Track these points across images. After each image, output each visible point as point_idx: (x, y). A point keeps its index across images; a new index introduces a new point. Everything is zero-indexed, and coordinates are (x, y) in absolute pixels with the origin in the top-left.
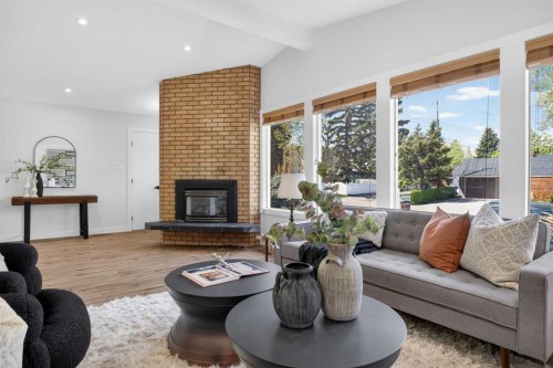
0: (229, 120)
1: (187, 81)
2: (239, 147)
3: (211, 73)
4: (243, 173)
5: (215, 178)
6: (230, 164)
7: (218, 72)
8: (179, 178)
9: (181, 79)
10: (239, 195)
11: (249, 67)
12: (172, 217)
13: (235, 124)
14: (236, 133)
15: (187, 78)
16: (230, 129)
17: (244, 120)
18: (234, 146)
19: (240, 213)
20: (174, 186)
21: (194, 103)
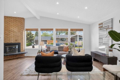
0: (18, 29)
2: (21, 35)
4: (22, 41)
5: (15, 42)
6: (18, 39)
10: (21, 46)
11: (23, 18)
13: (20, 30)
14: (20, 32)
16: (18, 31)
17: (22, 29)
18: (19, 35)
19: (21, 50)
21: (8, 24)
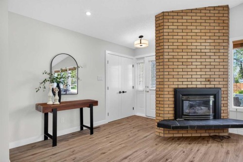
0: (214, 44)
1: (182, 14)
2: (221, 64)
3: (201, 10)
4: (224, 83)
5: (204, 86)
6: (214, 76)
7: (205, 9)
8: (176, 86)
9: (177, 12)
11: (228, 6)
12: (170, 116)
13: (218, 47)
14: (219, 54)
15: (182, 11)
16: (214, 51)
17: (224, 44)
18: (217, 64)
19: (222, 111)
20: (173, 93)
21: (187, 31)
